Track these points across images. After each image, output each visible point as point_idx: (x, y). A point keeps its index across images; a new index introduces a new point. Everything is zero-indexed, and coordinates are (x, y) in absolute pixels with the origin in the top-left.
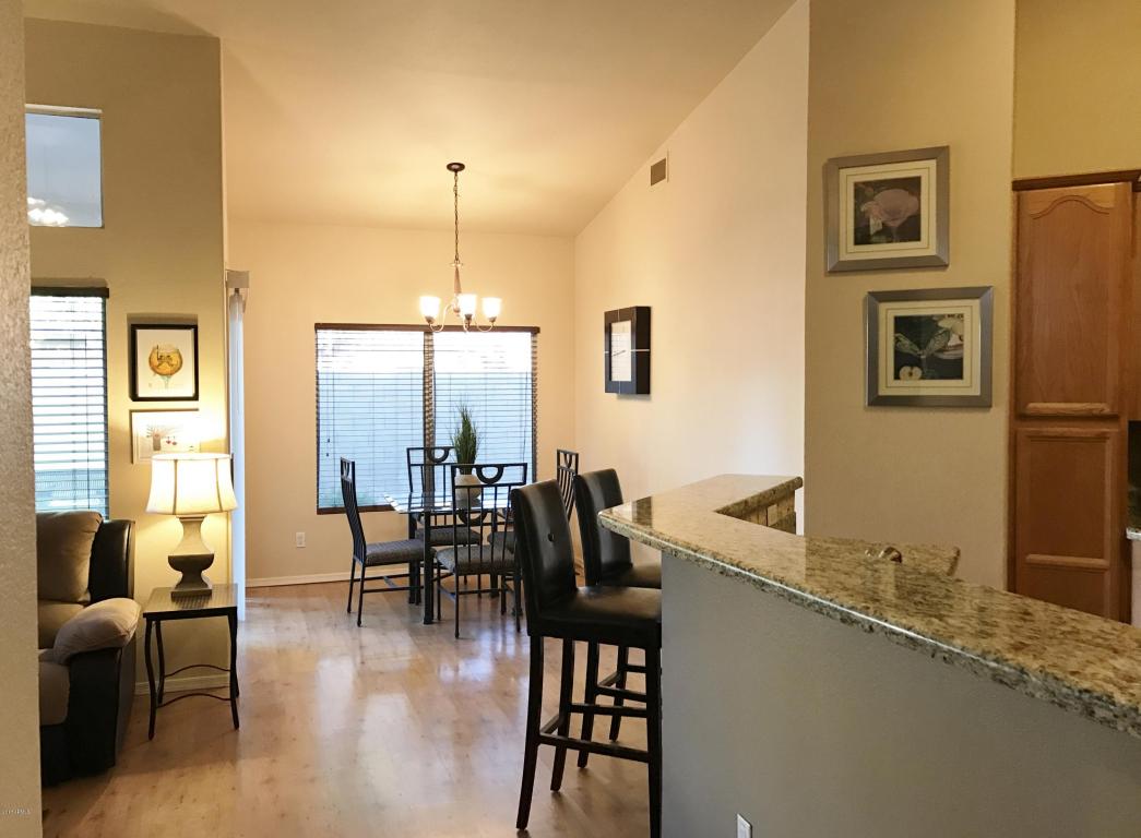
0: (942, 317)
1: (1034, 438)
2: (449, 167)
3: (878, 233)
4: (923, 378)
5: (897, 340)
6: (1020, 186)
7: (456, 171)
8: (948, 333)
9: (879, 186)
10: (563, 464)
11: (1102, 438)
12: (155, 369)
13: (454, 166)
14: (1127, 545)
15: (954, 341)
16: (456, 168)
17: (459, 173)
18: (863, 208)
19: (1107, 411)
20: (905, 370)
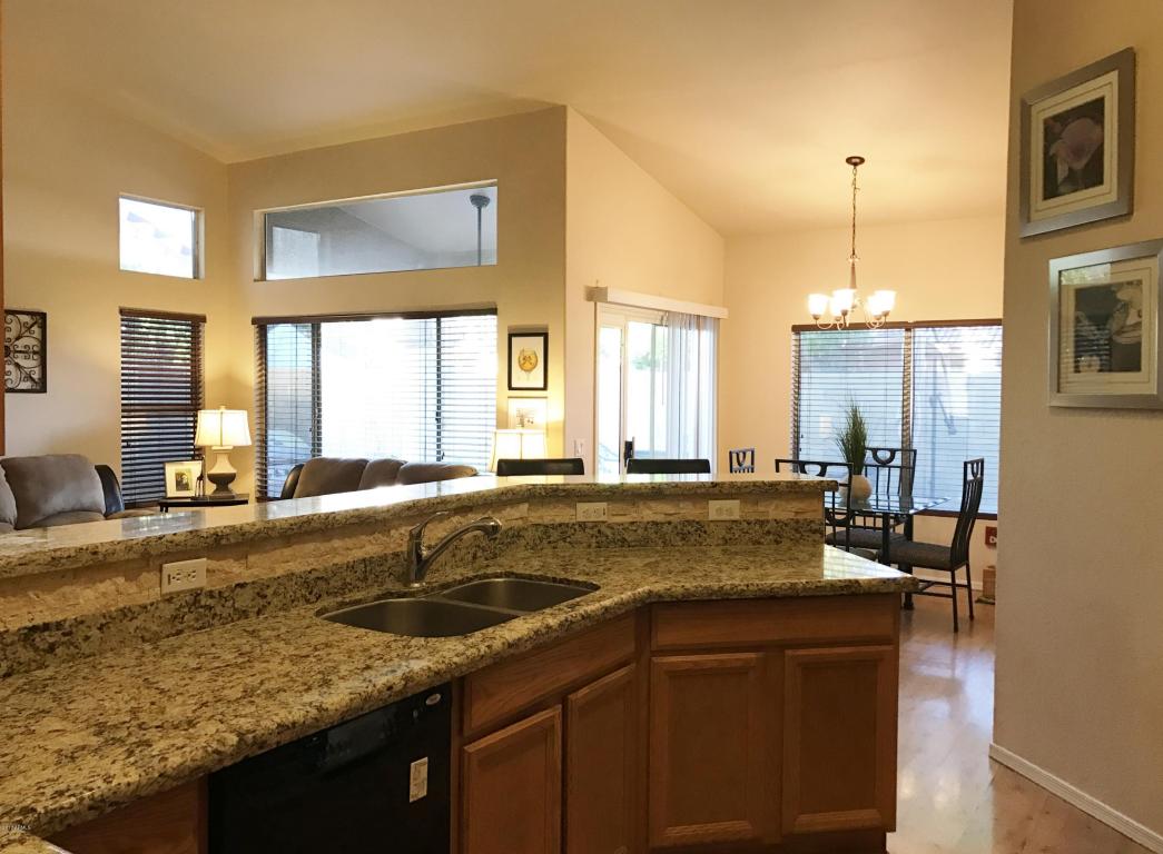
2: (849, 160)
3: (1065, 180)
7: (855, 164)
9: (1066, 118)
10: (970, 477)
12: (521, 366)
13: (854, 160)
16: (855, 161)
17: (859, 167)
18: (1052, 151)
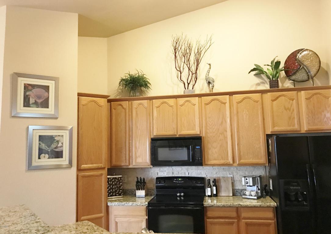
0: (56, 136)
1: (84, 177)
3: (33, 104)
4: (49, 158)
5: (40, 144)
6: (80, 95)
8: (58, 142)
9: (33, 86)
11: (101, 175)
14: (107, 207)
15: (60, 145)
18: (27, 94)
19: (103, 166)
20: (43, 155)
